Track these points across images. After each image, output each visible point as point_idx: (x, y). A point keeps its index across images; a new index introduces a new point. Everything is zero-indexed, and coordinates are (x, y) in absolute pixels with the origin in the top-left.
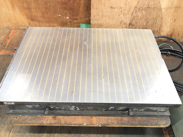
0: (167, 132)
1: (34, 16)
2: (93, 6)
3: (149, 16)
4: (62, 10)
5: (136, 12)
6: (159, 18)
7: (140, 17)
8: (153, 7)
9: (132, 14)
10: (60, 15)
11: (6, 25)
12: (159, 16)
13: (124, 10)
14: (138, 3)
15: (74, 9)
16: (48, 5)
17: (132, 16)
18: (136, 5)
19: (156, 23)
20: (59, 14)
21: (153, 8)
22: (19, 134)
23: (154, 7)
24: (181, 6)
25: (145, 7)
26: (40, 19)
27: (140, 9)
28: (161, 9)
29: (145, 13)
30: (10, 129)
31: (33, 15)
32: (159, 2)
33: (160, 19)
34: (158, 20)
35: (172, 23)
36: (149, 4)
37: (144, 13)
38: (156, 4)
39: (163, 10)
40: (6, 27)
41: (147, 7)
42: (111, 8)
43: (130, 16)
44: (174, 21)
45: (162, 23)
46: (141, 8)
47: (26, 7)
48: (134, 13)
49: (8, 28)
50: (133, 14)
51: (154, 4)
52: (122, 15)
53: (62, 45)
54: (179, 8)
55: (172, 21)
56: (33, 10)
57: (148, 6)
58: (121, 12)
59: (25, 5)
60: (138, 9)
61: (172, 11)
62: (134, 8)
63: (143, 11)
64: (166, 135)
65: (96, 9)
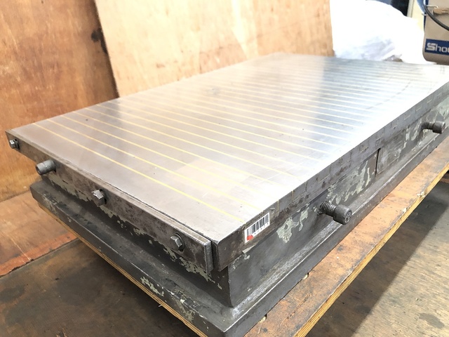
14: (202, 43)
18: (200, 47)
23: (228, 45)
24: (263, 32)
25: (216, 49)
27: (210, 54)
28: (239, 46)
32: (232, 34)
36: (218, 39)
37: (218, 60)
38: (229, 38)
39: (243, 47)
41: (217, 46)
42: (158, 66)
48: (202, 65)
51: (226, 39)
57: (219, 44)
58: (180, 70)
60: (205, 56)
62: (198, 56)
63: (215, 58)
65: (128, 78)
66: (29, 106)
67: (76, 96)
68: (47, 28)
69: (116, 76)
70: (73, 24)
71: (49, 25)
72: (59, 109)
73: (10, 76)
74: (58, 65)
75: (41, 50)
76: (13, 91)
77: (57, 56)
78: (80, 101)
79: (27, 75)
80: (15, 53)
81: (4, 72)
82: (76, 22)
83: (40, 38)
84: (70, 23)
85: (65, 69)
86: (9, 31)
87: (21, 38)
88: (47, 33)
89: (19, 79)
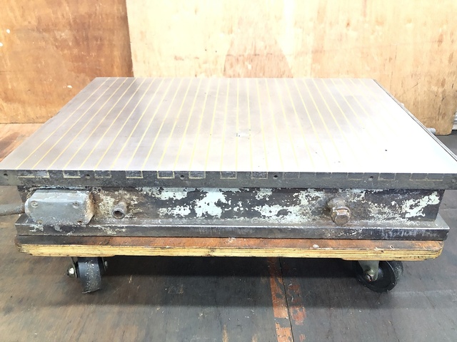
1: (12, 89)
2: (136, 57)
3: (261, 74)
4: (73, 73)
5: (232, 66)
8: (265, 52)
9: (225, 71)
10: (70, 87)
13: (205, 62)
14: (232, 46)
16: (41, 63)
18: (229, 50)
20: (68, 85)
21: (265, 54)
23: (268, 54)
24: (325, 48)
25: (249, 55)
26: (25, 97)
27: (240, 58)
28: (283, 57)
29: (252, 67)
31: (10, 87)
32: (276, 43)
36: (255, 47)
37: (250, 67)
38: (270, 47)
39: (288, 59)
41: (253, 53)
42: (176, 58)
43: (221, 75)
46: (240, 56)
48: (228, 67)
50: (227, 70)
51: (266, 47)
52: (203, 75)
54: (321, 52)
56: (8, 77)
57: (255, 51)
58: (200, 67)
60: (234, 60)
61: (309, 58)
62: (225, 57)
63: (246, 63)
65: (144, 62)
66: (76, 64)
67: (112, 66)
68: (96, 10)
69: (133, 58)
70: (118, 10)
71: (98, 8)
72: (98, 72)
73: (65, 40)
74: (101, 39)
75: (89, 26)
76: (66, 52)
77: (101, 32)
78: (116, 70)
79: (77, 42)
80: (70, 24)
81: (61, 36)
82: (121, 8)
83: (90, 16)
84: (115, 8)
85: (106, 43)
86: (67, 8)
87: (75, 14)
88: (96, 14)
89: (70, 44)
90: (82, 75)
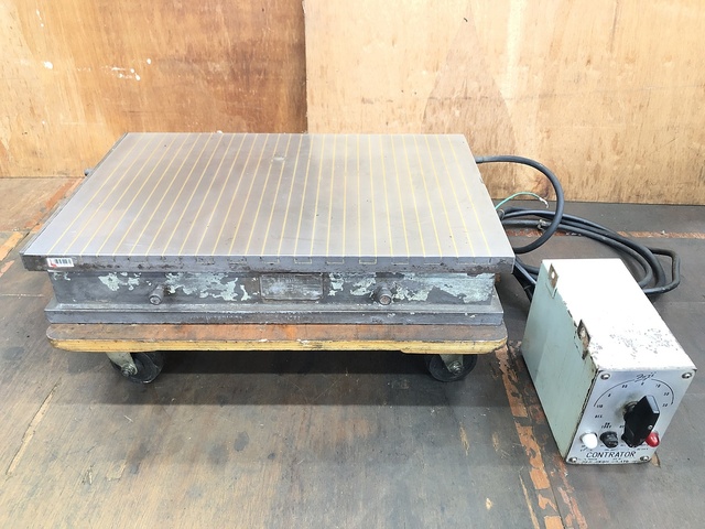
0: (520, 399)
2: (312, 97)
3: (472, 123)
4: (226, 115)
5: (434, 111)
6: (501, 126)
7: (447, 126)
8: (479, 95)
9: (425, 117)
10: (220, 132)
11: (60, 167)
12: (501, 121)
13: (400, 107)
14: (436, 87)
15: (260, 112)
16: (186, 101)
17: (424, 122)
19: (496, 141)
20: (218, 129)
21: (478, 98)
22: (69, 406)
23: (482, 97)
24: (556, 92)
25: (458, 98)
28: (502, 102)
29: (461, 113)
30: (44, 395)
32: (494, 83)
33: (507, 130)
34: (500, 132)
35: (542, 141)
37: (457, 113)
38: (486, 88)
39: (508, 104)
40: (58, 173)
41: (462, 96)
43: (420, 123)
44: (545, 135)
45: (514, 143)
46: (446, 99)
47: (126, 110)
48: (429, 113)
49: (65, 173)
50: (427, 117)
51: (480, 89)
52: (396, 122)
53: (215, 163)
54: (551, 96)
55: (540, 137)
56: (143, 119)
57: (466, 93)
58: (393, 112)
59: (123, 103)
60: (437, 104)
61: (535, 104)
62: (426, 101)
63: (453, 109)
64: (515, 405)
65: (322, 105)
66: (230, 104)
67: (276, 107)
68: (262, 36)
71: (265, 33)
72: (257, 114)
73: (220, 74)
74: (265, 73)
75: (251, 56)
76: (219, 88)
77: (266, 64)
78: (280, 113)
79: (234, 76)
80: (228, 54)
81: (215, 69)
83: (254, 43)
84: (287, 33)
85: (271, 77)
86: (226, 34)
87: (236, 41)
88: (261, 40)
89: (226, 78)
90: (237, 118)
